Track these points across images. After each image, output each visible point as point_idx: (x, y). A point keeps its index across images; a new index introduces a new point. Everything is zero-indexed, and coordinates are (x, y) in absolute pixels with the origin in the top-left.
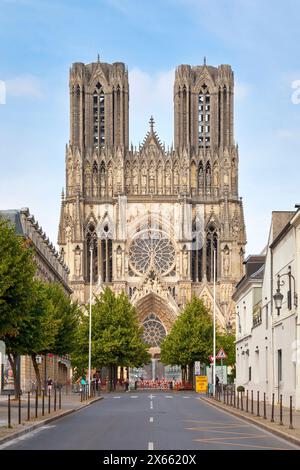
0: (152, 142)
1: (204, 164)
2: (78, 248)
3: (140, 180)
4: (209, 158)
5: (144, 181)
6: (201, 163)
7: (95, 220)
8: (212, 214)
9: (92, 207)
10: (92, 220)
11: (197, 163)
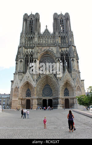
0: (47, 31)
1: (63, 37)
2: (21, 61)
3: (43, 41)
4: (64, 35)
5: (44, 42)
6: (62, 36)
7: (28, 53)
8: (67, 51)
9: (27, 49)
10: (27, 53)
11: (61, 37)
